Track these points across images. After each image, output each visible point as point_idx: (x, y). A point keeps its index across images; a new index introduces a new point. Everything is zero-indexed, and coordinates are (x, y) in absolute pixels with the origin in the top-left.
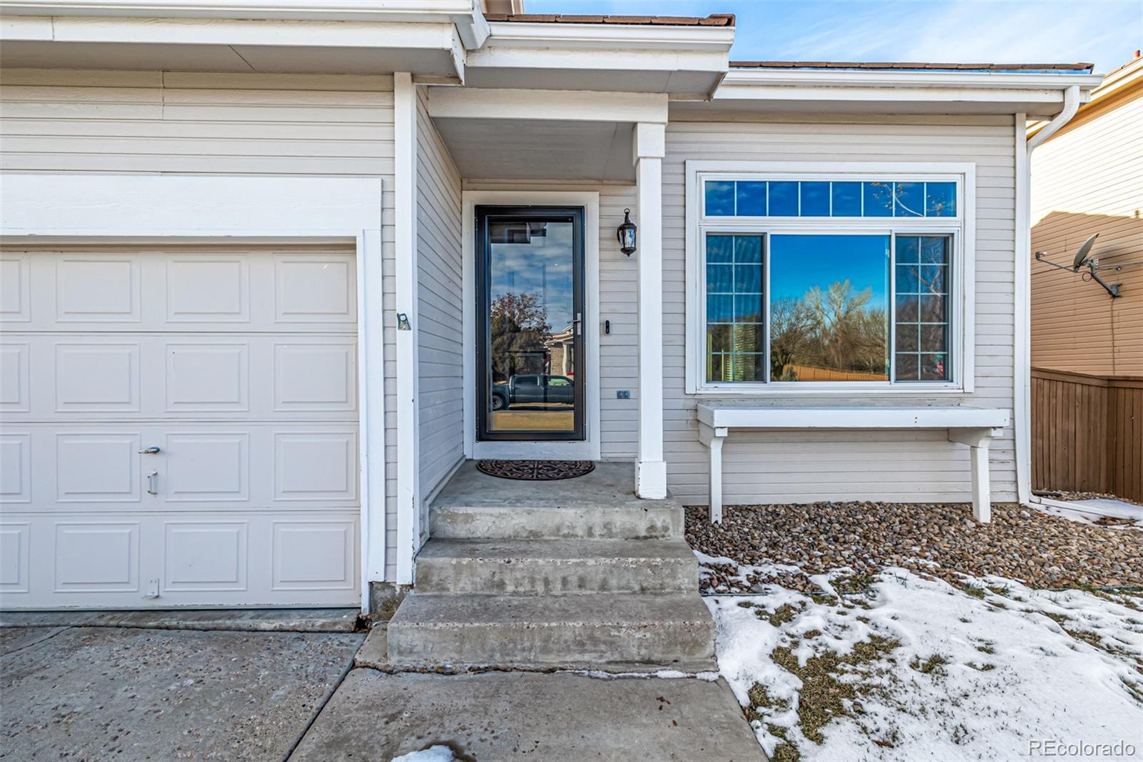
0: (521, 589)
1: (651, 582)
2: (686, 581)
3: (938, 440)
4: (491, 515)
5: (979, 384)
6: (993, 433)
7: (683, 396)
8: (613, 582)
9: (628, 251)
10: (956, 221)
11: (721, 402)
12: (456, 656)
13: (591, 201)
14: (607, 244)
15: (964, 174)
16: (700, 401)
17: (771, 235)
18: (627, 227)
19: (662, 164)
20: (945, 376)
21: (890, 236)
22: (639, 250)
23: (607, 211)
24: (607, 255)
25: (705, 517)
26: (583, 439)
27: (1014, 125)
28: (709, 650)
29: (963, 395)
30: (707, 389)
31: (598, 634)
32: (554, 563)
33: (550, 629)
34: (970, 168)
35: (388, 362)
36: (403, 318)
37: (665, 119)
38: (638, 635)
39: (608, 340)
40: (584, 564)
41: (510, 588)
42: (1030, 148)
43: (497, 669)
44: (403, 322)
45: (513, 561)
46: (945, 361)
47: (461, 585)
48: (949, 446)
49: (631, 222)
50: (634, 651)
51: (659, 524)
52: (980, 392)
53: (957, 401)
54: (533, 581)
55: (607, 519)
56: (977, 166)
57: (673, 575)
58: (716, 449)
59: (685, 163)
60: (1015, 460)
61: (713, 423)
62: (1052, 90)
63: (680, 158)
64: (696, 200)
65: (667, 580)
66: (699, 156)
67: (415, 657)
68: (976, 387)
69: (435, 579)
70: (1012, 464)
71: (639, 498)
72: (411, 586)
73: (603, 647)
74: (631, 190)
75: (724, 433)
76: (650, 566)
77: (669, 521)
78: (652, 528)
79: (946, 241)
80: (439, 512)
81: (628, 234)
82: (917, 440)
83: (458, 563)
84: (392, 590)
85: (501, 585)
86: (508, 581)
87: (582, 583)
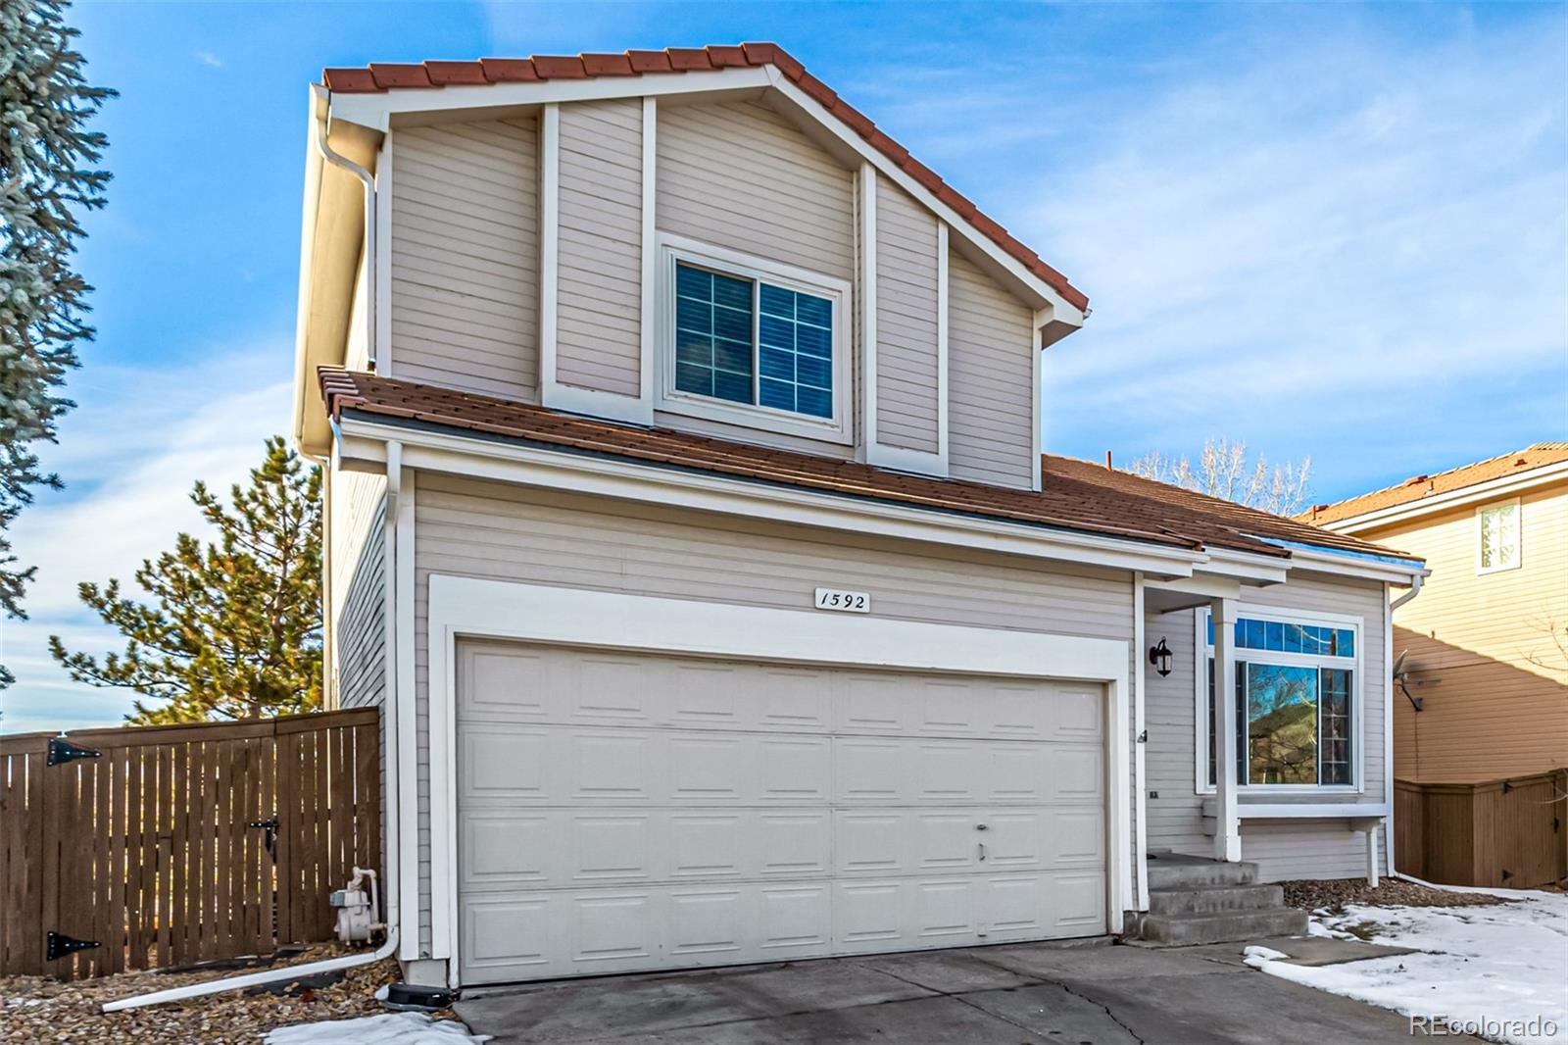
0: (1202, 910)
1: (1263, 903)
3: (1344, 830)
5: (1368, 787)
6: (1377, 821)
7: (1194, 796)
8: (1246, 904)
9: (1165, 673)
10: (1354, 660)
15: (1358, 625)
17: (1250, 664)
18: (1164, 652)
20: (1349, 780)
21: (1318, 669)
27: (1385, 591)
28: (1305, 928)
29: (1359, 793)
30: (1210, 790)
33: (1240, 920)
34: (1360, 620)
35: (1132, 765)
38: (1278, 921)
40: (1232, 892)
41: (1197, 910)
42: (1392, 609)
44: (1142, 740)
46: (1349, 769)
47: (1173, 909)
48: (1351, 835)
50: (1276, 929)
51: (1247, 875)
52: (1369, 793)
53: (1354, 799)
54: (1207, 906)
56: (1365, 619)
60: (1387, 845)
62: (1405, 574)
64: (1202, 629)
65: (1269, 901)
68: (1365, 789)
69: (1160, 906)
70: (1385, 848)
71: (1226, 861)
72: (1147, 912)
73: (1263, 929)
76: (1262, 893)
77: (1252, 872)
78: (1244, 877)
79: (1347, 675)
83: (1172, 896)
84: (1134, 916)
85: (1192, 908)
86: (1195, 904)
87: (1231, 905)
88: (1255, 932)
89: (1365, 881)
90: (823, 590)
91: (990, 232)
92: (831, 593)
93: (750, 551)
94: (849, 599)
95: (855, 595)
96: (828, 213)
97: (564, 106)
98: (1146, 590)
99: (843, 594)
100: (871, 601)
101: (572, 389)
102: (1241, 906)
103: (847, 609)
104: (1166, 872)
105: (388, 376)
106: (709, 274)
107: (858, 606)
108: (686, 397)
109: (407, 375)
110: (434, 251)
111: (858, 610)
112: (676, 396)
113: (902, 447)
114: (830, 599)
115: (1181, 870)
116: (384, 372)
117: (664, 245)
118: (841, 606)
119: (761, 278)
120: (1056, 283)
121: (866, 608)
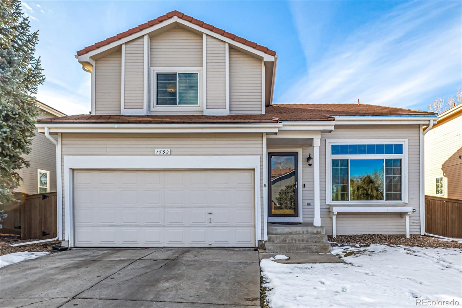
0: (290, 242)
1: (317, 240)
2: (325, 240)
3: (398, 217)
4: (281, 229)
6: (409, 213)
7: (325, 205)
8: (309, 240)
9: (310, 165)
10: (402, 155)
11: (336, 206)
12: (280, 251)
13: (300, 151)
14: (305, 163)
15: (405, 142)
16: (330, 206)
17: (350, 160)
18: (309, 158)
19: (320, 140)
20: (400, 199)
21: (384, 160)
22: (314, 165)
23: (305, 154)
24: (305, 166)
25: (331, 237)
26: (298, 217)
27: (419, 128)
29: (405, 204)
30: (332, 203)
31: (307, 247)
32: (297, 236)
33: (298, 246)
34: (406, 140)
35: (262, 194)
36: (265, 185)
37: (320, 138)
38: (315, 247)
39: (304, 189)
41: (288, 242)
42: (424, 134)
43: (287, 253)
44: (265, 186)
45: (288, 236)
46: (401, 194)
47: (277, 241)
48: (401, 219)
49: (311, 157)
50: (314, 250)
51: (319, 231)
54: (292, 240)
55: (307, 230)
56: (408, 140)
57: (322, 239)
58: (334, 218)
59: (326, 140)
60: (420, 223)
61: (333, 211)
62: (426, 120)
63: (324, 139)
64: (329, 150)
65: (321, 240)
66: (330, 138)
67: (271, 251)
68: (409, 202)
69: (272, 240)
70: (419, 224)
71: (314, 226)
72: (267, 241)
73: (308, 249)
74: (311, 148)
75: (336, 213)
76: (317, 237)
77: (321, 230)
78: (317, 232)
79: (400, 160)
80: (269, 228)
81: (310, 160)
82: (392, 217)
83: (277, 236)
84: (263, 242)
85: (286, 241)
86: (287, 240)
87: (303, 241)
88: (304, 250)
89: (404, 236)
90: (157, 150)
91: (240, 41)
92: (159, 150)
93: (137, 142)
94: (164, 151)
95: (166, 150)
96: (196, 50)
97: (126, 43)
98: (267, 139)
99: (162, 150)
100: (171, 151)
101: (128, 109)
102: (307, 241)
103: (164, 154)
104: (283, 229)
105: (94, 114)
106: (166, 74)
107: (167, 153)
108: (159, 106)
109: (99, 113)
110: (103, 85)
111: (167, 154)
112: (157, 107)
113: (214, 109)
114: (159, 152)
115: (290, 228)
116: (93, 114)
117: (154, 70)
118: (162, 153)
119: (178, 72)
120: (263, 50)
121: (169, 153)
